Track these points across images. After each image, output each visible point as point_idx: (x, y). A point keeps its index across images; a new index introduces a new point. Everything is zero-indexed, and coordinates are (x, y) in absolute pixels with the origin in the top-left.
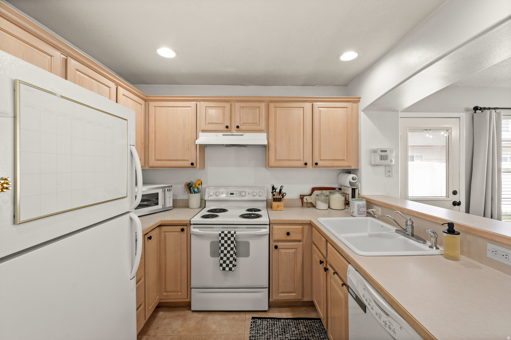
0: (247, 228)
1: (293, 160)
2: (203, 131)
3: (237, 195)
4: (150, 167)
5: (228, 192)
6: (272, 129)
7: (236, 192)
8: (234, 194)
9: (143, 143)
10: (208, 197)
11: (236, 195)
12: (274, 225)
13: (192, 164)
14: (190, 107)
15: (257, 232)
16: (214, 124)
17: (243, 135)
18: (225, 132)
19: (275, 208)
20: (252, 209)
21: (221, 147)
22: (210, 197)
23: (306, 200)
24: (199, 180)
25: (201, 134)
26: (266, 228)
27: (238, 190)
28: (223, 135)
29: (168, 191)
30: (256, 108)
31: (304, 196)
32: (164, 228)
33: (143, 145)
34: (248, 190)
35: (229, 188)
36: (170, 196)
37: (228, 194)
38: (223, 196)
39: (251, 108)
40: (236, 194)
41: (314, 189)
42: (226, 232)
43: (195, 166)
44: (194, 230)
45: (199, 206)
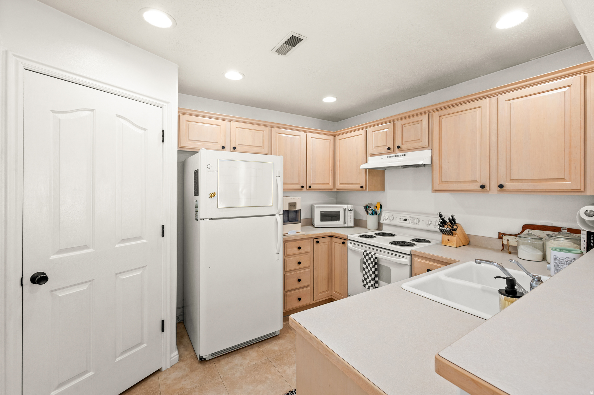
0: (389, 253)
1: (465, 182)
2: (372, 155)
3: (411, 222)
4: (338, 190)
5: (402, 217)
6: (436, 144)
7: (410, 218)
8: (407, 220)
9: (331, 171)
10: (383, 220)
11: (409, 222)
12: (417, 257)
13: (362, 187)
14: (361, 134)
15: (394, 259)
16: (379, 147)
17: (405, 155)
18: (388, 154)
19: (445, 243)
20: (419, 239)
21: (399, 168)
22: (385, 220)
23: (506, 241)
24: (378, 203)
25: (370, 159)
26: (405, 258)
27: (412, 216)
28: (388, 157)
29: (349, 210)
30: (418, 122)
31: (505, 235)
32: (334, 239)
33: (331, 172)
34: (422, 218)
35: (403, 213)
36: (351, 215)
37: (402, 219)
38: (396, 222)
39: (413, 123)
40: (409, 220)
41: (526, 227)
42: (368, 252)
43: (365, 189)
44: (350, 245)
45: (377, 229)
